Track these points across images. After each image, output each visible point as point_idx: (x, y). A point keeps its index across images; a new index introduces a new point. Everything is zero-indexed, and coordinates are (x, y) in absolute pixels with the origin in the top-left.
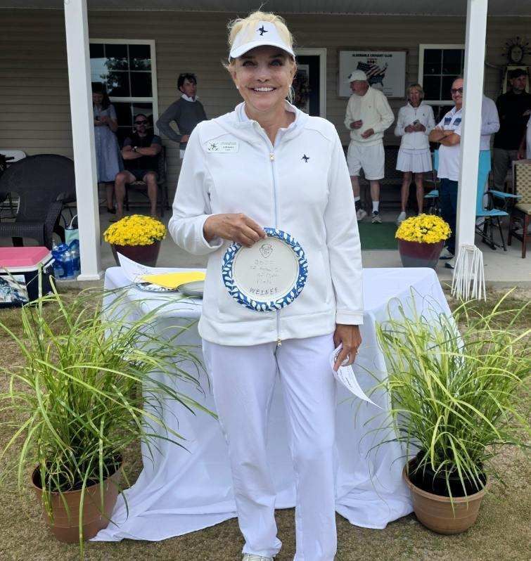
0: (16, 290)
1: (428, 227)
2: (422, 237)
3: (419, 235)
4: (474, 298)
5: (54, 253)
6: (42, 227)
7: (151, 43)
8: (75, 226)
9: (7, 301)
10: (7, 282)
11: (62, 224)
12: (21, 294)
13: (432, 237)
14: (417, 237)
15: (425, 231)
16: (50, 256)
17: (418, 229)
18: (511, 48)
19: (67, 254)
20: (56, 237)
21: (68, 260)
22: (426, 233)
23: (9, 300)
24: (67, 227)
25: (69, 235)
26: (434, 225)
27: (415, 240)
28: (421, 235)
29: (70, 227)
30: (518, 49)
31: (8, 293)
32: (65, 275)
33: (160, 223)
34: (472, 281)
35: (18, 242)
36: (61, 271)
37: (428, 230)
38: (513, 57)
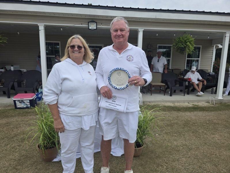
0: (27, 104)
5: (36, 95)
6: (33, 89)
7: (60, 42)
8: (42, 88)
11: (37, 88)
12: (28, 105)
16: (35, 96)
18: (148, 45)
19: (40, 95)
20: (36, 91)
21: (40, 96)
23: (25, 107)
24: (39, 88)
25: (40, 90)
29: (40, 88)
30: (150, 45)
31: (25, 105)
32: (39, 100)
34: (139, 101)
35: (26, 92)
36: (38, 99)
38: (149, 47)
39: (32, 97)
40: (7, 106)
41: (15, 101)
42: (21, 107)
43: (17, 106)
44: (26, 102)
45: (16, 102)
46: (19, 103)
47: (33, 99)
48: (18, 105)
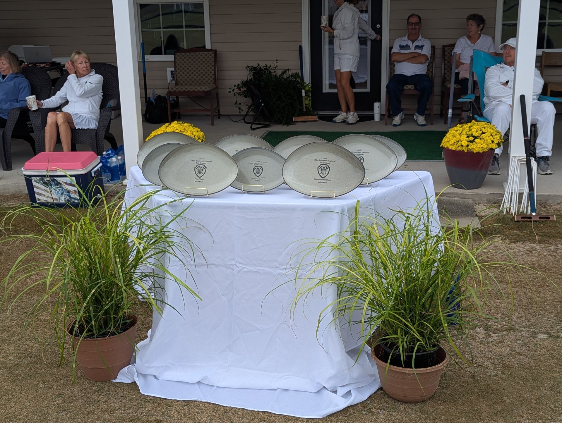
0: (68, 192)
1: (476, 134)
2: (468, 146)
3: (465, 143)
4: (523, 212)
9: (61, 202)
10: (61, 184)
12: (72, 195)
13: (479, 145)
14: (462, 146)
15: (471, 138)
16: (98, 161)
17: (464, 137)
22: (472, 142)
23: (62, 201)
26: (483, 133)
27: (460, 148)
28: (467, 143)
31: (62, 194)
33: (199, 130)
37: (475, 138)
39: (84, 166)
40: (7, 197)
41: (28, 179)
42: (51, 201)
43: (37, 196)
44: (66, 183)
45: (34, 183)
46: (42, 187)
47: (90, 172)
48: (40, 194)
